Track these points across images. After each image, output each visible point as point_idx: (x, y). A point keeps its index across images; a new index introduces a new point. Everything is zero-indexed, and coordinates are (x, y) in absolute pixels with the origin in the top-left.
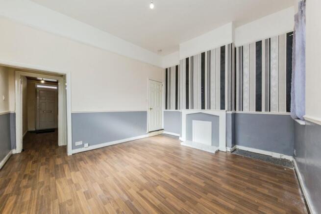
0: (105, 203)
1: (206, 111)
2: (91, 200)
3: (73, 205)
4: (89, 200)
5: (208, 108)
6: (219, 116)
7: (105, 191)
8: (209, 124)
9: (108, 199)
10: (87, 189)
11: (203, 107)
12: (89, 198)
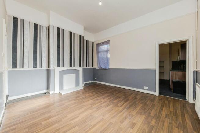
0: (133, 115)
1: (72, 68)
2: (134, 122)
3: (144, 128)
4: (136, 123)
5: (73, 66)
6: (79, 70)
7: (125, 118)
8: (74, 75)
9: (130, 115)
10: (130, 128)
11: (71, 66)
12: (135, 123)
